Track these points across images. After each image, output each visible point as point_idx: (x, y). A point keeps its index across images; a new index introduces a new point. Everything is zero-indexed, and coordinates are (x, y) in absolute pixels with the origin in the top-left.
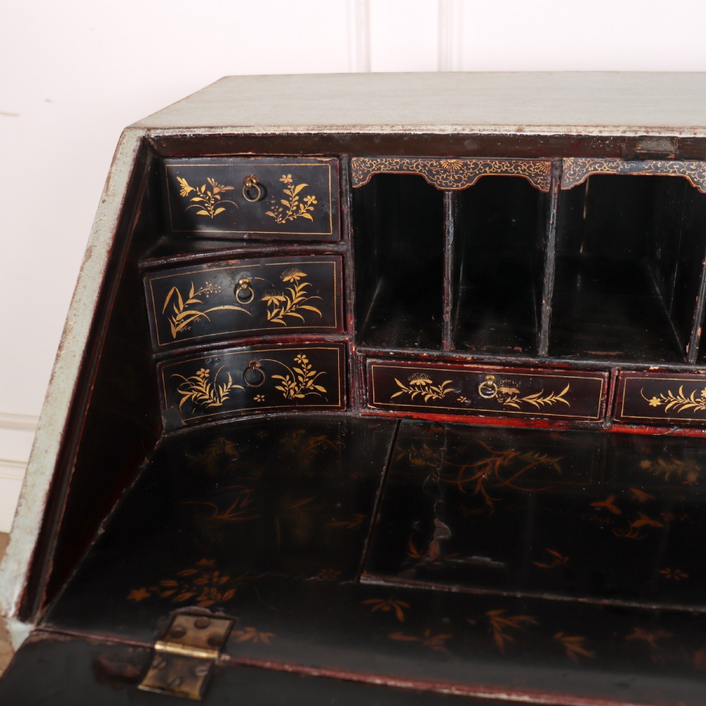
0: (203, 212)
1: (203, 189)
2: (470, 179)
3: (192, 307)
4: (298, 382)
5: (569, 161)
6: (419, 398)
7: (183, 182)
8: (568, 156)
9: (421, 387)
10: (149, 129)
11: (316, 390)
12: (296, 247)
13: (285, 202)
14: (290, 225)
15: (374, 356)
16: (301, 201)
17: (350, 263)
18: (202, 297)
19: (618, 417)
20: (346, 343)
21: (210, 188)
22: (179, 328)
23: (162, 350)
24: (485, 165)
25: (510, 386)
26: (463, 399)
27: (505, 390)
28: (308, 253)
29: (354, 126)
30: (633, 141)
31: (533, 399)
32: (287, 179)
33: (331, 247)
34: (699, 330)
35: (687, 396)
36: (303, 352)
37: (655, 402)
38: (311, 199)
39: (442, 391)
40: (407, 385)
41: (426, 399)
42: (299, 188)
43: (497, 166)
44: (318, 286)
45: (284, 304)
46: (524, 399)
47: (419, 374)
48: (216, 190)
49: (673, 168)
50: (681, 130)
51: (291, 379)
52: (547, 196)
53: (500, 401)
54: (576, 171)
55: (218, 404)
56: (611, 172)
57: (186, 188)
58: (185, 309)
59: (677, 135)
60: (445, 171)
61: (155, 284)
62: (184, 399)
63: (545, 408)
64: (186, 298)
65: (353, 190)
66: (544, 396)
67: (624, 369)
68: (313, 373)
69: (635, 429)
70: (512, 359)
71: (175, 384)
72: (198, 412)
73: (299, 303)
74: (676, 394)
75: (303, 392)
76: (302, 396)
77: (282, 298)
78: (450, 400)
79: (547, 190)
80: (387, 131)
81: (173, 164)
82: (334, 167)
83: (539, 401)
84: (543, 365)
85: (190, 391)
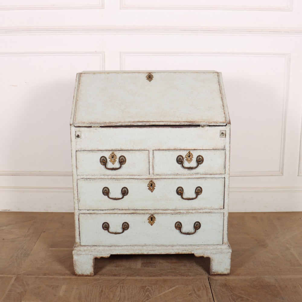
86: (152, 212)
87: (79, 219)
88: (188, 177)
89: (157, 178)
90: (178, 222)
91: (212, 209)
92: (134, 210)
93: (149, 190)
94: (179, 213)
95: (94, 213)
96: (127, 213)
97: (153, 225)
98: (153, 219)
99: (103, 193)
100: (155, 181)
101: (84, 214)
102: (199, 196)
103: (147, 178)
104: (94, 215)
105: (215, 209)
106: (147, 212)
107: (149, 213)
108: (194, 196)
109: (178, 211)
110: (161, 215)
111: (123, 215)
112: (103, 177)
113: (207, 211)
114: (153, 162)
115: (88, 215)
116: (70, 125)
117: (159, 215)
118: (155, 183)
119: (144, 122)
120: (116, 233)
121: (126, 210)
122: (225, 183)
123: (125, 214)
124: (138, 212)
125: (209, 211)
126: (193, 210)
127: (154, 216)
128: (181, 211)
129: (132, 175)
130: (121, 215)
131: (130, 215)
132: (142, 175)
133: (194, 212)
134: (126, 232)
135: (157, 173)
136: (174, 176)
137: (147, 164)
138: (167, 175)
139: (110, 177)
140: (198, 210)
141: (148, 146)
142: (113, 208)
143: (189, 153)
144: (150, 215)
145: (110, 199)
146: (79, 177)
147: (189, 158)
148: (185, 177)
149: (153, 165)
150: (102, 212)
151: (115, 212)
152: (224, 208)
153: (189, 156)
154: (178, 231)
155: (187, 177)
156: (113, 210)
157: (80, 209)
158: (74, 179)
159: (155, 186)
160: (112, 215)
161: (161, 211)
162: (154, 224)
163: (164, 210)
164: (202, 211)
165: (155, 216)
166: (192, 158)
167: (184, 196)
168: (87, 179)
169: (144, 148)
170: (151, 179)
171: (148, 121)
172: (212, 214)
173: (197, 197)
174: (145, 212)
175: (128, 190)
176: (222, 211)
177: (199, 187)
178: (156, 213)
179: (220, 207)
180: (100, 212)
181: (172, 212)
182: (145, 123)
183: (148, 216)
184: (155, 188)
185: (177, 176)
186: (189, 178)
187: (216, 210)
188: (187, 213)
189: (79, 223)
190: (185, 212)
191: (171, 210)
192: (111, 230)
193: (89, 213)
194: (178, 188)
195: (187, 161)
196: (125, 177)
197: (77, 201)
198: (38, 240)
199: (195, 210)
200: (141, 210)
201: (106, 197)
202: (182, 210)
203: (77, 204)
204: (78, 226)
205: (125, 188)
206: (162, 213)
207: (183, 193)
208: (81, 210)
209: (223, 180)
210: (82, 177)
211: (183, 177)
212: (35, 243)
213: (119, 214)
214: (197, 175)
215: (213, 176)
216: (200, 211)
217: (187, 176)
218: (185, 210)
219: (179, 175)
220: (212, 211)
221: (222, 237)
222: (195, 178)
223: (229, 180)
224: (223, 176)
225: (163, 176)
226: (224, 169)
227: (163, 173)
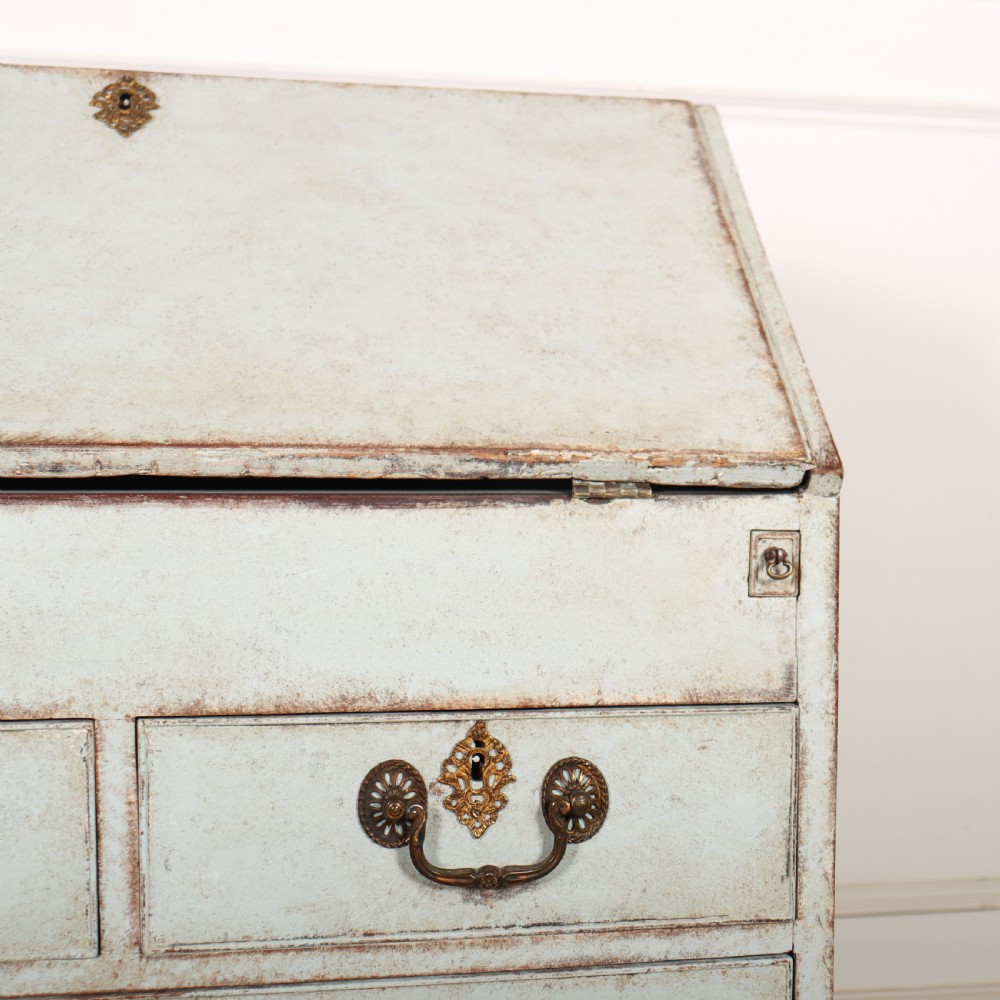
88: (468, 965)
89: (172, 984)
103: (81, 989)
114: (134, 835)
119: (47, 444)
132: (30, 963)
135: (171, 940)
136: (337, 955)
137: (81, 850)
138: (268, 951)
141: (89, 682)
143: (478, 736)
147: (477, 785)
148: (443, 961)
149: (136, 864)
153: (476, 772)
155: (456, 967)
166: (501, 785)
169: (47, 701)
170: (119, 993)
171: (88, 436)
182: (53, 456)
185: (368, 957)
186: (479, 966)
195: (458, 811)
209: (782, 973)
211: (417, 961)
214: (548, 941)
215: (689, 945)
217: (458, 954)
219: (389, 944)
222: (527, 969)
223: (831, 972)
224: (779, 940)
225: (229, 959)
226: (786, 880)
227: (231, 936)
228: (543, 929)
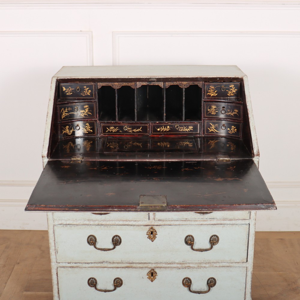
0: (68, 94)
1: (68, 89)
2: (120, 86)
3: (66, 112)
4: (87, 129)
5: (138, 83)
6: (112, 131)
7: (64, 88)
8: (138, 82)
9: (112, 129)
10: (58, 77)
11: (90, 131)
12: (87, 101)
13: (84, 92)
14: (85, 96)
15: (103, 123)
16: (88, 91)
17: (97, 104)
18: (68, 111)
19: (152, 133)
20: (96, 120)
21: (69, 89)
22: (63, 117)
23: (60, 121)
24: (123, 84)
25: (130, 128)
26: (121, 131)
27: (129, 129)
28: (89, 102)
29: (98, 77)
30: (148, 79)
31: (135, 130)
32: (85, 87)
33: (94, 100)
34: (165, 114)
35: (165, 128)
36: (87, 123)
37: (159, 130)
38: (90, 91)
39: (116, 130)
40: (109, 129)
41: (113, 132)
42: (87, 89)
43: (125, 84)
44: (91, 109)
45: (84, 112)
46: (133, 130)
47: (112, 126)
48: (71, 89)
49: (157, 84)
50: (157, 76)
51: (85, 129)
52: (134, 89)
53: (128, 131)
54: (139, 84)
55: (70, 134)
56: (145, 84)
57: (64, 89)
58: (65, 113)
59: (156, 77)
60: (115, 85)
61: (60, 107)
62: (63, 133)
63: (137, 132)
64: (65, 111)
65: (98, 89)
66: (137, 129)
67: (152, 123)
68: (90, 127)
69: (155, 136)
70: (130, 122)
71: (62, 129)
72: (66, 136)
73: (87, 112)
74: (162, 128)
75: (88, 131)
76: (87, 133)
77: (84, 111)
78: (118, 131)
79: (134, 88)
80: (104, 78)
81: (62, 84)
82: (94, 85)
83: (136, 131)
84: (136, 123)
85: (65, 131)
86: (153, 266)
87: (57, 274)
88: (200, 224)
89: (159, 224)
90: (187, 278)
91: (232, 263)
92: (129, 263)
93: (149, 239)
94: (188, 267)
95: (77, 267)
96: (120, 266)
97: (153, 282)
98: (154, 275)
99: (88, 242)
100: (156, 228)
101: (64, 267)
102: (215, 247)
103: (146, 224)
104: (76, 269)
105: (235, 263)
106: (146, 265)
107: (149, 266)
108: (208, 246)
109: (186, 265)
110: (165, 269)
111: (115, 270)
112: (87, 223)
113: (224, 264)
115: (70, 269)
116: (43, 157)
117: (162, 269)
118: (157, 230)
120: (106, 291)
121: (118, 263)
122: (250, 230)
123: (118, 268)
124: (134, 265)
125: (228, 265)
126: (206, 263)
127: (155, 270)
128: (191, 265)
129: (126, 221)
130: (112, 269)
131: (123, 269)
132: (140, 221)
133: (207, 266)
134: (118, 289)
135: (159, 219)
136: (182, 221)
138: (172, 221)
139: (96, 223)
140: (212, 264)
142: (102, 260)
144: (150, 270)
145: (98, 250)
146: (56, 223)
148: (197, 223)
150: (87, 265)
151: (104, 266)
152: (247, 261)
154: (186, 289)
155: (199, 224)
156: (101, 264)
157: (58, 261)
158: (49, 224)
159: (157, 234)
160: (100, 269)
161: (164, 265)
162: (155, 280)
163: (168, 264)
164: (218, 265)
165: (157, 270)
167: (195, 247)
168: (66, 225)
170: (152, 225)
172: (231, 269)
173: (212, 248)
174: (144, 266)
175: (121, 239)
176: (245, 265)
177: (215, 235)
178: (158, 267)
179: (242, 260)
180: (84, 265)
181: (179, 266)
183: (147, 271)
184: (156, 237)
185: (186, 222)
186: (202, 224)
187: (237, 263)
188: (199, 267)
189: (57, 279)
190: (196, 266)
191: (178, 264)
192: (99, 287)
193: (70, 267)
194: (187, 237)
196: (117, 223)
197: (55, 252)
198: (9, 278)
199: (209, 264)
200: (138, 263)
201: (92, 247)
202: (192, 263)
203: (55, 256)
204: (56, 282)
205: (116, 236)
206: (165, 268)
207: (193, 244)
208: (59, 263)
209: (248, 226)
210: (60, 222)
211: (193, 223)
212: (6, 283)
213: (110, 268)
214: (212, 221)
215: (233, 222)
216: (215, 265)
217: (199, 222)
218: (196, 263)
219: (189, 221)
220: (231, 265)
221: (244, 296)
222: (209, 224)
223: (255, 226)
224: (247, 222)
225: (167, 221)
226: (249, 214)
227: (167, 218)
228: (212, 219)
